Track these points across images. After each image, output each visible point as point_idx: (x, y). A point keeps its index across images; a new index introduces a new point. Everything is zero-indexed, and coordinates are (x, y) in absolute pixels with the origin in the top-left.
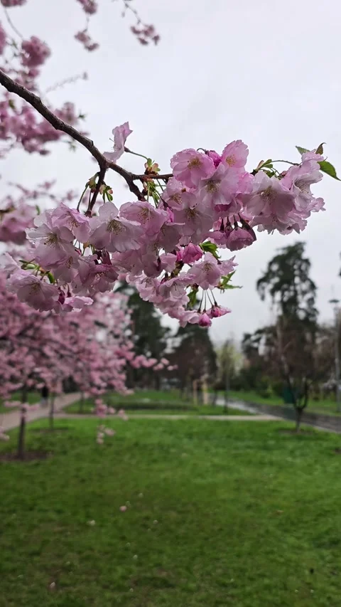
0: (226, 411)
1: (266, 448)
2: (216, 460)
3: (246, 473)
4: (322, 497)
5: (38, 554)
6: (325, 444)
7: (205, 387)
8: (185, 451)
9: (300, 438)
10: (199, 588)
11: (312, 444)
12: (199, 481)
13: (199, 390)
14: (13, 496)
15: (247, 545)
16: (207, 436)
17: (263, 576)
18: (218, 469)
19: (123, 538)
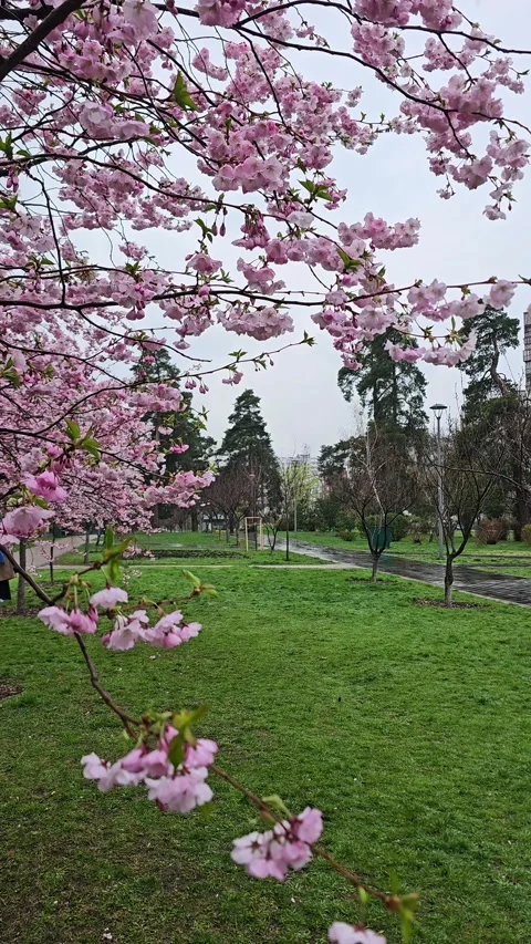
0: (288, 558)
1: (327, 600)
2: (263, 613)
3: (296, 624)
4: (374, 645)
5: (69, 692)
6: (401, 594)
7: (261, 527)
8: (227, 604)
9: (373, 588)
10: (228, 712)
11: (386, 594)
12: (240, 633)
13: (253, 530)
14: (24, 650)
15: (280, 682)
16: (256, 587)
17: (291, 703)
18: (263, 621)
19: (154, 679)
